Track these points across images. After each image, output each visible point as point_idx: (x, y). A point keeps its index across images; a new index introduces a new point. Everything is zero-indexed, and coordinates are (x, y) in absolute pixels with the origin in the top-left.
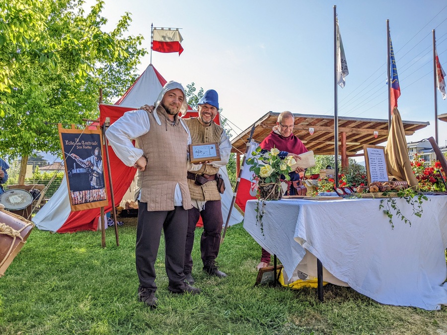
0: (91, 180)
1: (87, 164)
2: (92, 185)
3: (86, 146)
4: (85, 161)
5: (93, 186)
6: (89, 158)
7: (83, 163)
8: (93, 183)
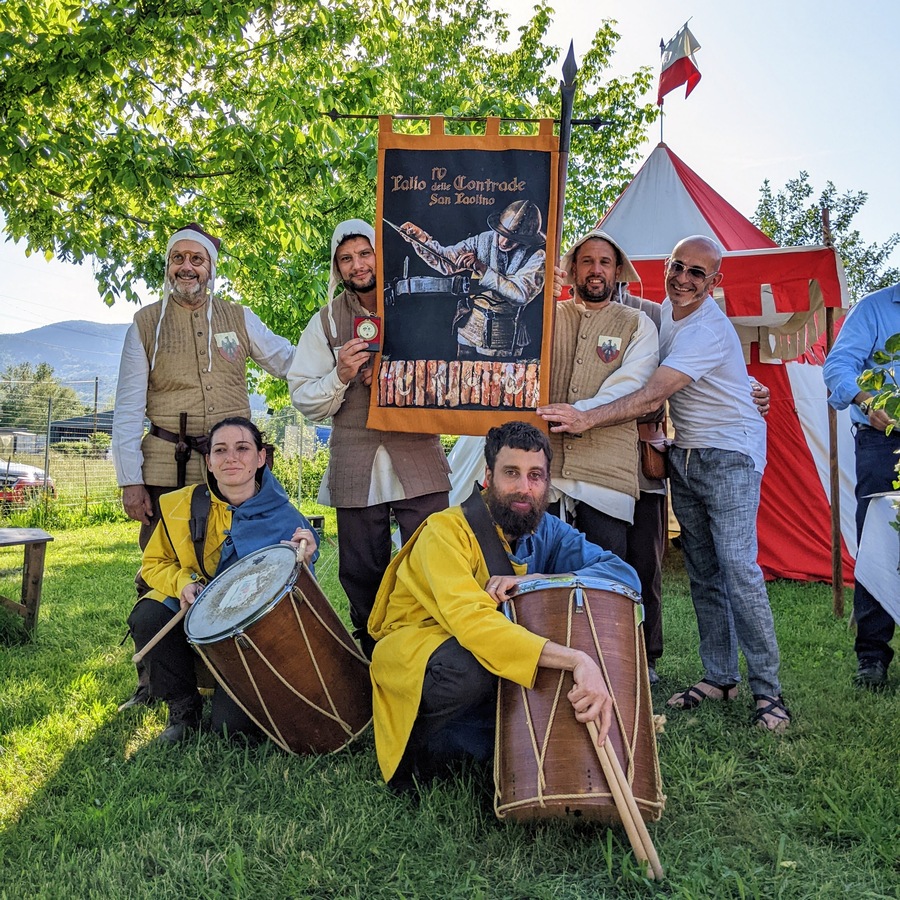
0: (463, 322)
1: (458, 262)
2: (461, 340)
3: (468, 193)
4: (451, 251)
5: (464, 347)
6: (470, 242)
7: (439, 257)
8: (470, 335)
